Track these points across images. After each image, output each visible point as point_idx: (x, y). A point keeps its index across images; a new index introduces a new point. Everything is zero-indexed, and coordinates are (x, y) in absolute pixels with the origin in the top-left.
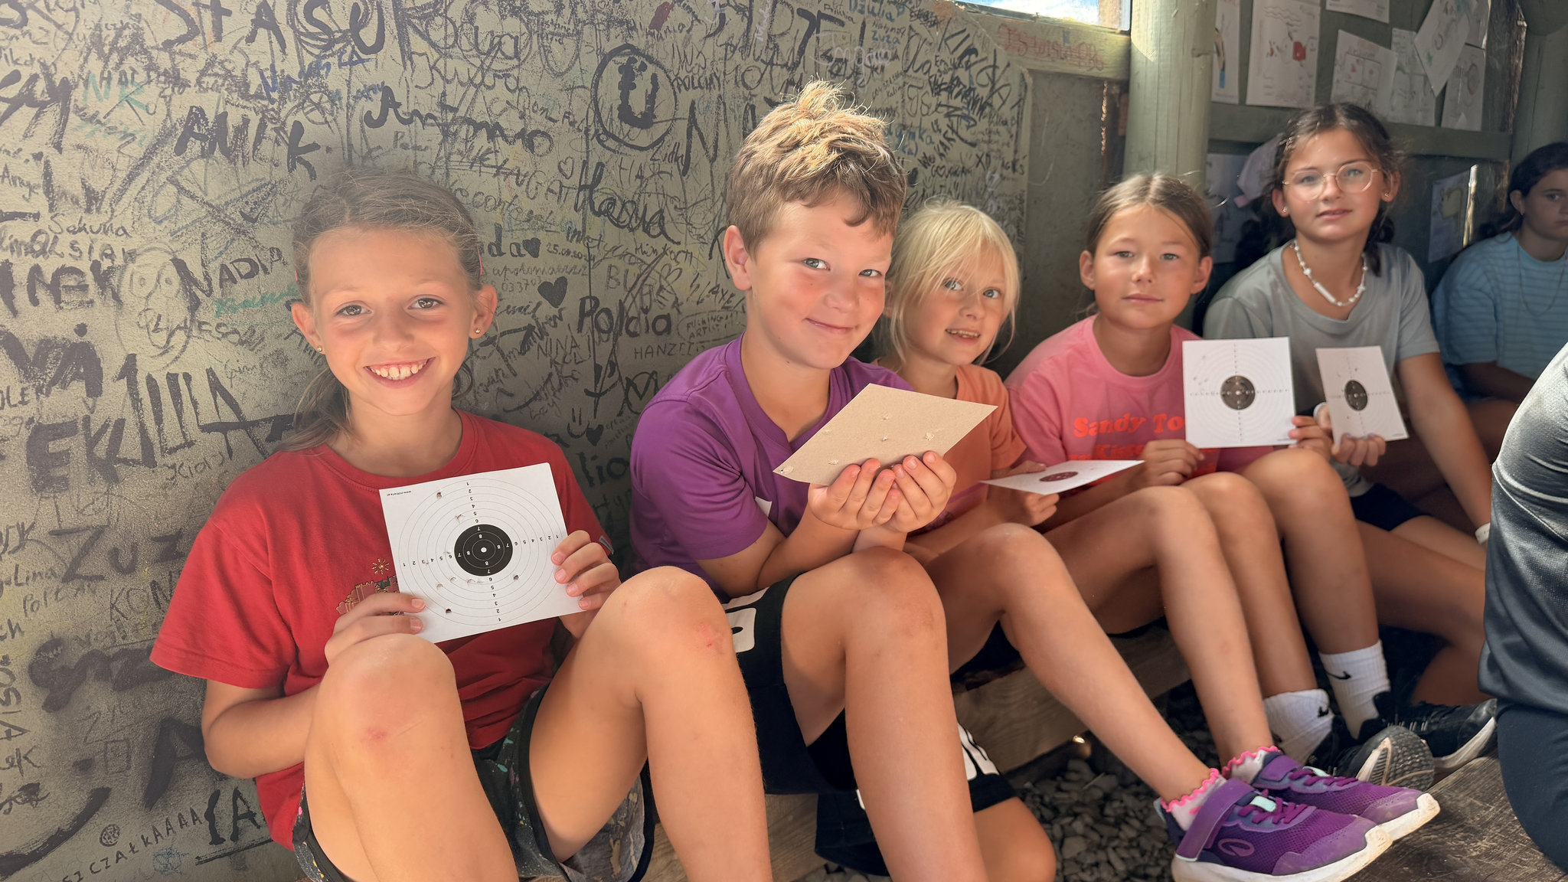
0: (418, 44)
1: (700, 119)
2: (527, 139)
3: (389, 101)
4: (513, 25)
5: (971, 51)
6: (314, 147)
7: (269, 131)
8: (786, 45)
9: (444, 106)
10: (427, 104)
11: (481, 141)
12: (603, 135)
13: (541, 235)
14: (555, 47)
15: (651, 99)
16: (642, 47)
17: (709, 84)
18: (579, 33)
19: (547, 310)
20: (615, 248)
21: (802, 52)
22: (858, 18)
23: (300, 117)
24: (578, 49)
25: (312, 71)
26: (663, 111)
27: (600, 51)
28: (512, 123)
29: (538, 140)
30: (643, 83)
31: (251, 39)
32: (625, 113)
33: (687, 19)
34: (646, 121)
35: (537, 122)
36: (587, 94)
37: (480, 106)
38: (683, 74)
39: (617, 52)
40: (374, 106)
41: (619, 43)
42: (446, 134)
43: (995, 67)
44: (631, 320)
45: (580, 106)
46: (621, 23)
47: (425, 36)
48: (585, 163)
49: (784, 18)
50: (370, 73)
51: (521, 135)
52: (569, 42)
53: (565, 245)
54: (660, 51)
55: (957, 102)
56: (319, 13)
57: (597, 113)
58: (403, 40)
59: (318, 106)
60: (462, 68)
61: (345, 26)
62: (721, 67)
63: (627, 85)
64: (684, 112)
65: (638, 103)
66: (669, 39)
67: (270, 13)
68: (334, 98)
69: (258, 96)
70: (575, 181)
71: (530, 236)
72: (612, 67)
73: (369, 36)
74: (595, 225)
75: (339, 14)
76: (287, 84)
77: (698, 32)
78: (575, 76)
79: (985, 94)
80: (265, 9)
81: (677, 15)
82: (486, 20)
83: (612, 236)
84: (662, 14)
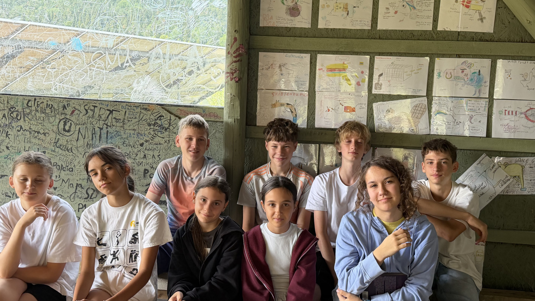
0: (26, 119)
1: (81, 131)
2: (45, 134)
3: (21, 128)
4: (43, 115)
5: (161, 116)
6: (10, 134)
7: (4, 132)
8: (103, 117)
9: (30, 129)
10: (28, 128)
11: (36, 134)
12: (59, 133)
13: (46, 150)
14: (51, 118)
15: (70, 127)
16: (68, 118)
17: (84, 124)
18: (55, 116)
20: (61, 154)
21: (108, 117)
22: (124, 110)
23: (8, 130)
24: (55, 119)
25: (11, 123)
26: (72, 129)
27: (59, 119)
28: (42, 131)
29: (46, 134)
30: (68, 124)
31: (2, 119)
33: (79, 112)
34: (69, 131)
35: (47, 131)
36: (57, 127)
37: (36, 128)
38: (77, 123)
39: (63, 119)
40: (19, 129)
41: (64, 117)
42: (30, 133)
43: (170, 120)
44: (64, 168)
45: (55, 128)
46: (64, 114)
47: (28, 117)
48: (55, 138)
49: (102, 111)
50: (19, 123)
51: (43, 133)
52: (54, 118)
53: (50, 152)
54: (73, 118)
55: (157, 128)
56: (12, 115)
57: (58, 129)
58: (24, 118)
59: (11, 128)
60: (34, 122)
61: (15, 116)
62: (86, 121)
63: (65, 124)
64: (77, 129)
65: (67, 128)
66: (74, 116)
67: (5, 115)
68: (13, 127)
69: (3, 127)
70: (53, 141)
71: (44, 150)
72: (62, 122)
73: (19, 118)
74: (57, 150)
75: (15, 115)
76: (6, 125)
77: (81, 115)
78: (54, 123)
79: (167, 126)
80: (4, 114)
81: (76, 112)
82: (38, 114)
83: (60, 151)
84: (73, 112)
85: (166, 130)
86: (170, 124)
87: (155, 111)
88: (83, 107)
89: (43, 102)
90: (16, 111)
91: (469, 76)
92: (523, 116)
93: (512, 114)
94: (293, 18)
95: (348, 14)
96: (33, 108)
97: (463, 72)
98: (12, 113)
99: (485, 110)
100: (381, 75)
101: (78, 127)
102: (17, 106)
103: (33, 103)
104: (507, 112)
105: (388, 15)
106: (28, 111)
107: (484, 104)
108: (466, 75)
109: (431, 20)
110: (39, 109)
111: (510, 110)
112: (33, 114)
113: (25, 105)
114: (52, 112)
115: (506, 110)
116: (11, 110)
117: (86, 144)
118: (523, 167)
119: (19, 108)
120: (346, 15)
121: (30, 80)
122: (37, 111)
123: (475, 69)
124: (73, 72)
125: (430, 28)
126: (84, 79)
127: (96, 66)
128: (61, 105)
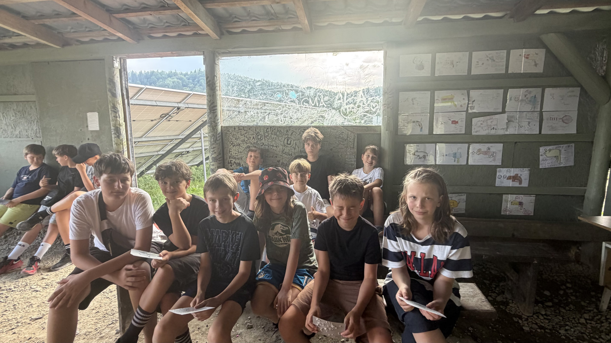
0: (266, 139)
1: (297, 144)
2: (276, 147)
3: (263, 144)
4: (275, 136)
5: (342, 133)
9: (268, 144)
11: (272, 147)
12: (285, 146)
13: (277, 156)
14: (280, 138)
15: (291, 142)
16: (289, 137)
17: (298, 140)
18: (282, 136)
19: (278, 163)
24: (282, 138)
26: (292, 143)
27: (284, 138)
28: (275, 145)
30: (290, 140)
32: (287, 144)
33: (295, 133)
34: (290, 144)
35: (278, 145)
37: (272, 144)
38: (295, 139)
39: (287, 137)
42: (268, 146)
43: (348, 134)
45: (282, 143)
46: (287, 135)
50: (262, 142)
53: (280, 157)
54: (292, 137)
55: (340, 139)
57: (284, 144)
58: (265, 138)
60: (270, 140)
63: (288, 141)
64: (295, 143)
65: (289, 143)
68: (259, 144)
70: (281, 150)
72: (286, 139)
73: (262, 139)
74: (283, 155)
75: (259, 137)
76: (255, 143)
77: (297, 134)
78: (282, 140)
79: (346, 138)
80: (254, 137)
81: (294, 133)
82: (273, 136)
83: (285, 156)
84: (292, 133)
85: (345, 140)
86: (348, 136)
87: (339, 130)
88: (297, 130)
89: (275, 129)
90: (261, 135)
91: (529, 99)
92: (561, 120)
93: (554, 120)
94: (419, 71)
95: (453, 67)
96: (270, 133)
97: (525, 96)
98: (258, 136)
99: (537, 118)
100: (473, 101)
101: (295, 142)
102: (261, 132)
103: (270, 129)
104: (551, 119)
105: (478, 66)
106: (267, 134)
107: (537, 115)
108: (527, 98)
109: (504, 67)
110: (273, 133)
111: (553, 117)
112: (270, 136)
113: (265, 131)
114: (280, 134)
115: (551, 118)
116: (258, 134)
117: (300, 151)
118: (560, 151)
119: (262, 133)
120: (452, 66)
121: (267, 117)
122: (272, 134)
123: (533, 95)
124: (291, 111)
125: (504, 72)
126: (297, 115)
127: (304, 106)
128: (285, 130)
